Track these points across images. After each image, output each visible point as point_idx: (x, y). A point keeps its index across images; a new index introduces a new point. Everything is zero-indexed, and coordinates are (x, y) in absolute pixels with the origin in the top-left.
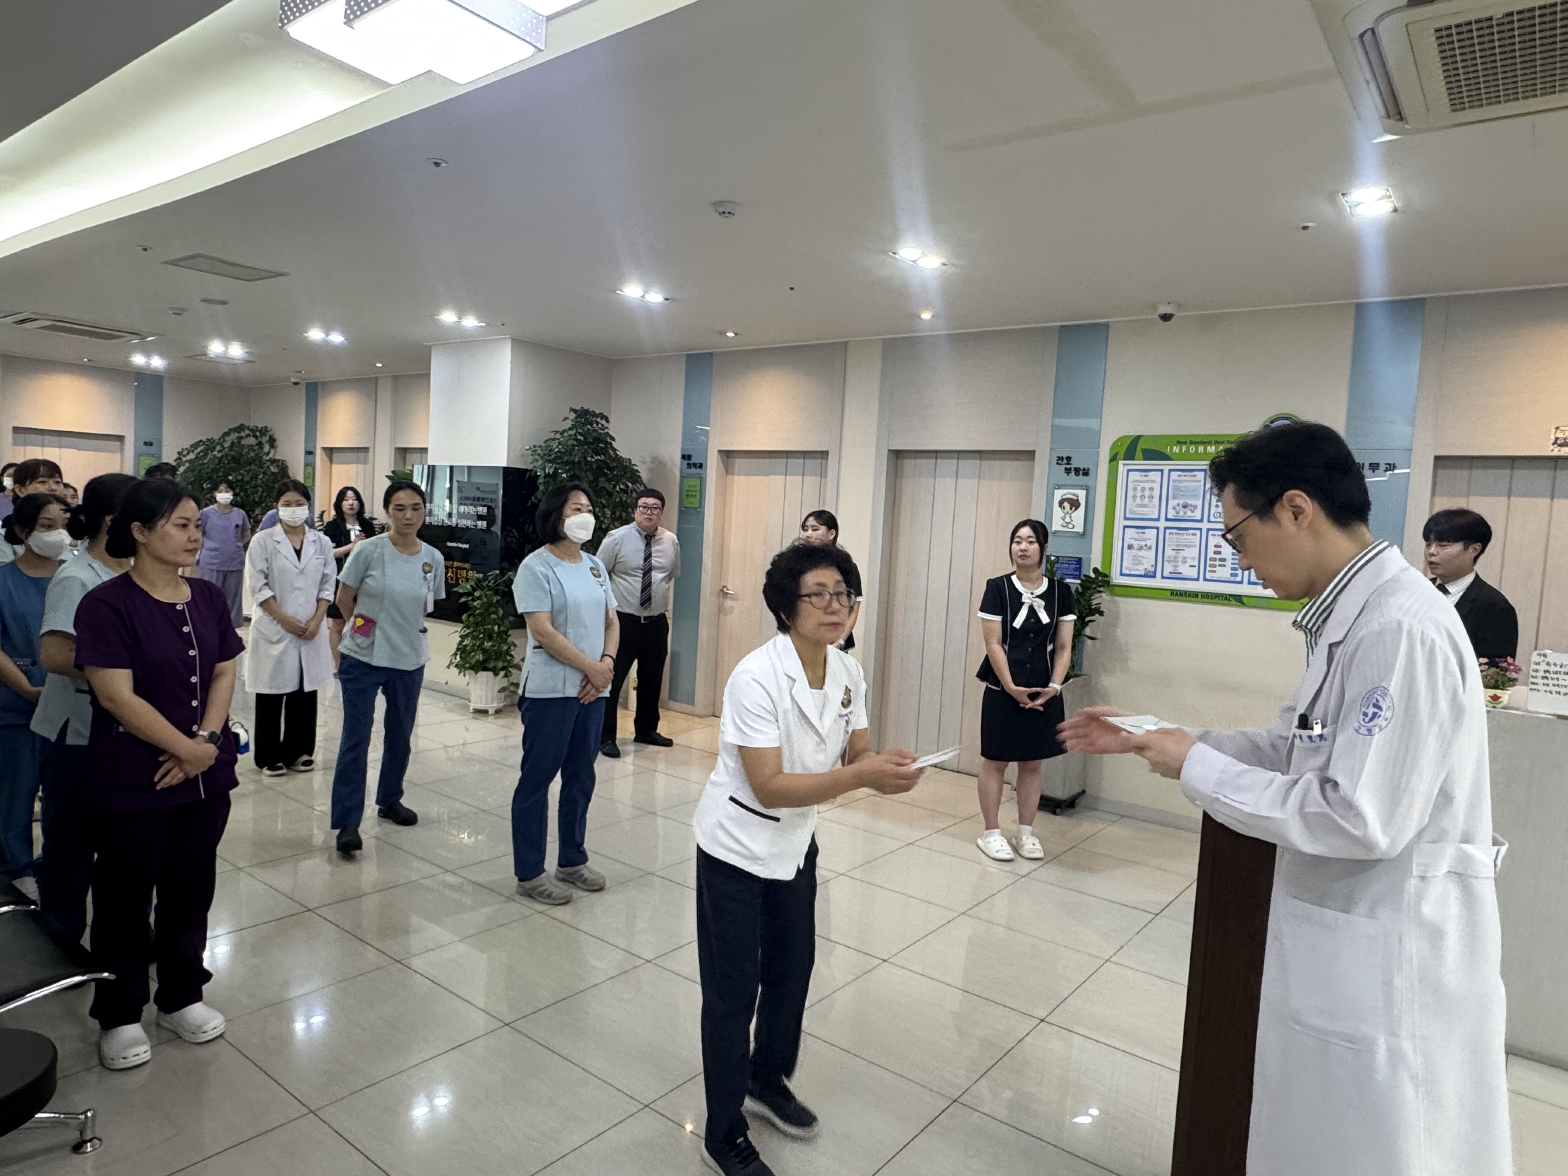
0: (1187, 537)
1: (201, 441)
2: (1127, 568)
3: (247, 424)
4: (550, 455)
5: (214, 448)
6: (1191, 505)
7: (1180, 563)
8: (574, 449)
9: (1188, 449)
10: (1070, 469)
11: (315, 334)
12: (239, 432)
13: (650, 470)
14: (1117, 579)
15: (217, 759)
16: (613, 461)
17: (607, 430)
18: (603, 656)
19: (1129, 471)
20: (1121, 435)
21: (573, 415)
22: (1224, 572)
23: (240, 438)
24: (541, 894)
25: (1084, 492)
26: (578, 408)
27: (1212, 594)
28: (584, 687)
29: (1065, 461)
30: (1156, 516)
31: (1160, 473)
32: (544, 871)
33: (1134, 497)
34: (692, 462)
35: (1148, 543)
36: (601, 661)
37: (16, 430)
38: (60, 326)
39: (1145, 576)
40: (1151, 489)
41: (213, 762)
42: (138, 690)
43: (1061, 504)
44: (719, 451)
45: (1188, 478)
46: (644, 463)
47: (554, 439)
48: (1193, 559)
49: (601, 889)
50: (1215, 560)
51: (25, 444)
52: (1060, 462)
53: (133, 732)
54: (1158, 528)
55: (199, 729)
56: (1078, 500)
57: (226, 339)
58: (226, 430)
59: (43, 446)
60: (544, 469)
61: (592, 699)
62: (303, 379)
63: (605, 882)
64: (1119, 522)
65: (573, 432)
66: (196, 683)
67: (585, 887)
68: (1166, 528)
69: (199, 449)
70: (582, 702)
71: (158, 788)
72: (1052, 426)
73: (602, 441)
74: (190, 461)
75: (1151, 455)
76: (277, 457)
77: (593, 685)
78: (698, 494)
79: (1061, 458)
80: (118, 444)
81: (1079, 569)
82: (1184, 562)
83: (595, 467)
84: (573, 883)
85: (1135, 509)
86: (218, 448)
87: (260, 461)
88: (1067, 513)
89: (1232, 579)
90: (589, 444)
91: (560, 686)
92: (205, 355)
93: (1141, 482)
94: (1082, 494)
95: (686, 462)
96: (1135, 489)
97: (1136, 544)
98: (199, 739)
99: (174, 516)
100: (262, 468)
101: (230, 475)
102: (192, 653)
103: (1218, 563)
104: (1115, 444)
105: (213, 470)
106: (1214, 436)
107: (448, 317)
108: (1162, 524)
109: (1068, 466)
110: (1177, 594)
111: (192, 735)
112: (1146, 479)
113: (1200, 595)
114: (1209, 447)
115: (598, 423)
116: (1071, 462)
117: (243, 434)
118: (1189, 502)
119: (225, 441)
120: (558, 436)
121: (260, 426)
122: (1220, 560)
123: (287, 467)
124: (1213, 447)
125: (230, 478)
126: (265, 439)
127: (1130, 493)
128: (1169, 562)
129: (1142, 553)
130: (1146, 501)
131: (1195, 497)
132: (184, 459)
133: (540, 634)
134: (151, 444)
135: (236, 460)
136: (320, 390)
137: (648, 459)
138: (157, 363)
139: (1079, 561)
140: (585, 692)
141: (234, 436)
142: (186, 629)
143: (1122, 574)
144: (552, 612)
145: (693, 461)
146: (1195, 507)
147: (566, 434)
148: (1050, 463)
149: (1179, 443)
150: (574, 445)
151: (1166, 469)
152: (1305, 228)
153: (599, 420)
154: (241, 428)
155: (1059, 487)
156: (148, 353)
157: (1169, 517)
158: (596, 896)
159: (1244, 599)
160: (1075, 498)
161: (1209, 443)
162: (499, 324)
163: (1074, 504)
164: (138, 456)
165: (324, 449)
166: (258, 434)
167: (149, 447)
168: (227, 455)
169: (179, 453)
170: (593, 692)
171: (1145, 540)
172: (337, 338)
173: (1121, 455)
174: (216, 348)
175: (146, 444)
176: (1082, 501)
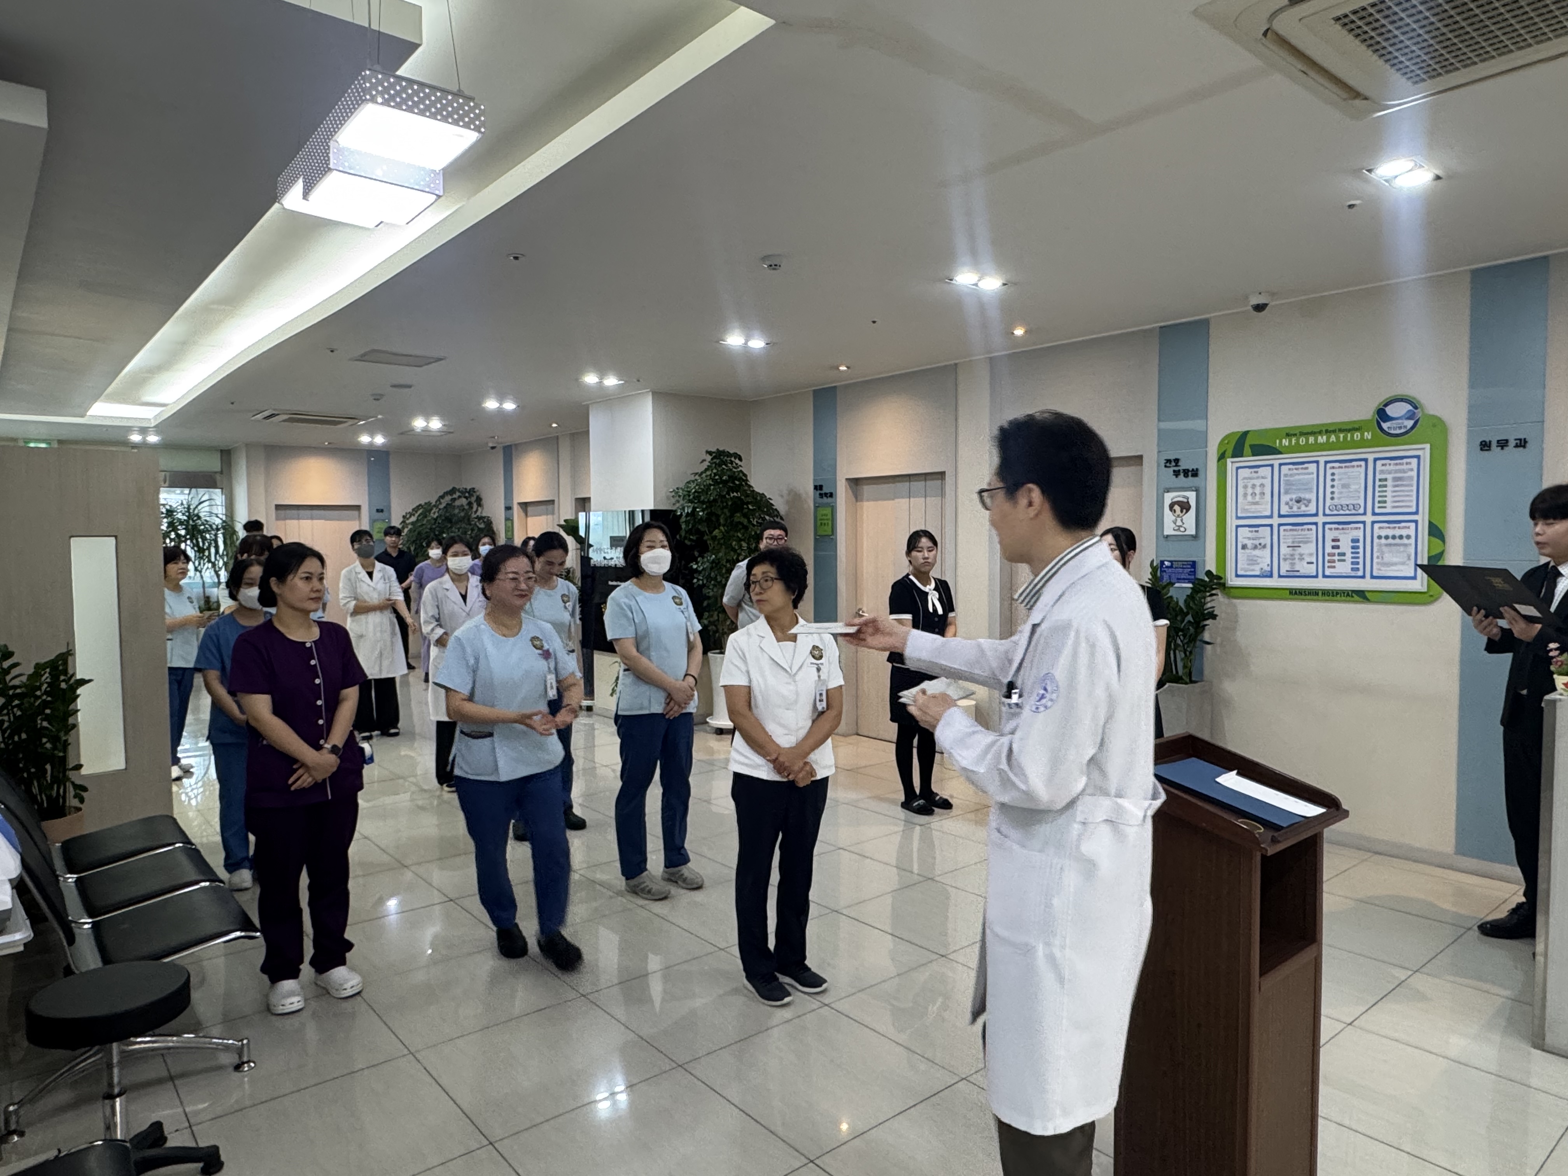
0: (1303, 533)
1: (420, 505)
2: (1242, 569)
3: (457, 487)
4: (689, 496)
5: (431, 509)
6: (1304, 499)
7: (1297, 561)
8: (709, 489)
9: (1298, 441)
10: (1179, 471)
11: (491, 404)
12: (451, 495)
13: (788, 502)
14: (1232, 581)
15: (339, 768)
16: (747, 496)
17: (740, 468)
18: (686, 675)
19: (1238, 468)
20: (1228, 432)
21: (709, 458)
22: (1344, 568)
23: (454, 500)
24: (643, 890)
25: (1194, 494)
26: (714, 450)
27: (1333, 591)
28: (668, 704)
29: (1173, 464)
30: (1268, 513)
31: (1270, 468)
32: (646, 870)
33: (1245, 495)
34: (823, 492)
35: (1263, 542)
36: (683, 680)
37: (278, 507)
38: (297, 418)
39: (1262, 576)
40: (1262, 485)
41: (335, 769)
42: (277, 711)
43: (1171, 507)
44: (847, 479)
45: (1300, 471)
46: (782, 496)
47: (693, 481)
48: (1311, 555)
49: (699, 888)
50: (1334, 555)
51: (285, 519)
52: (1168, 465)
53: (273, 744)
54: (1271, 526)
55: (326, 742)
56: (1188, 502)
57: (427, 416)
58: (441, 494)
59: (298, 519)
60: (683, 509)
61: (677, 715)
62: (498, 443)
63: (703, 880)
64: (1231, 522)
65: (708, 473)
66: (321, 706)
67: (684, 885)
68: (1280, 525)
69: (420, 512)
70: (667, 717)
71: (293, 788)
72: (1159, 430)
73: (736, 479)
74: (413, 523)
75: (1261, 450)
76: (484, 515)
77: (676, 703)
78: (830, 523)
79: (1169, 461)
80: (356, 513)
81: (1194, 573)
82: (1301, 559)
83: (730, 503)
84: (676, 882)
85: (1247, 507)
86: (434, 510)
87: (469, 519)
88: (1178, 516)
89: (1353, 574)
90: (725, 483)
91: (646, 703)
92: (413, 430)
93: (1250, 478)
94: (1192, 496)
95: (819, 492)
96: (1245, 487)
97: (1249, 543)
98: (324, 751)
99: (300, 571)
100: (470, 525)
101: (444, 532)
102: (317, 681)
103: (1336, 558)
104: (1221, 443)
105: (431, 529)
106: (1323, 425)
107: (591, 379)
108: (1275, 521)
109: (1176, 469)
110: (1296, 593)
111: (318, 748)
112: (1255, 475)
113: (1320, 594)
114: (1320, 437)
115: (732, 462)
116: (1180, 464)
117: (455, 496)
118: (1302, 496)
119: (441, 503)
120: (697, 477)
121: (469, 488)
122: (1339, 554)
123: (491, 523)
124: (1325, 437)
125: (445, 535)
126: (473, 499)
127: (1241, 491)
128: (1285, 560)
129: (1257, 552)
130: (1257, 498)
131: (1309, 490)
132: (408, 522)
133: (626, 659)
134: (382, 511)
135: (449, 520)
136: (514, 453)
137: (785, 492)
138: (380, 440)
139: (1194, 564)
140: (669, 708)
141: (448, 498)
142: (313, 662)
143: (1237, 576)
144: (636, 638)
145: (825, 490)
146: (1309, 501)
147: (704, 475)
148: (1158, 465)
149: (1288, 435)
150: (711, 485)
151: (1276, 464)
152: (1351, 206)
153: (733, 459)
154: (453, 491)
155: (1168, 490)
156: (372, 434)
157: (1282, 513)
158: (693, 893)
159: (1367, 594)
160: (1185, 500)
161: (1320, 433)
162: (635, 380)
163: (1185, 507)
164: (373, 521)
165: (520, 504)
166: (467, 495)
167: (381, 514)
168: (440, 516)
169: (404, 517)
170: (676, 708)
171: (1259, 538)
172: (509, 406)
173: (1229, 452)
174: (419, 423)
175: (378, 511)
176: (1193, 503)
